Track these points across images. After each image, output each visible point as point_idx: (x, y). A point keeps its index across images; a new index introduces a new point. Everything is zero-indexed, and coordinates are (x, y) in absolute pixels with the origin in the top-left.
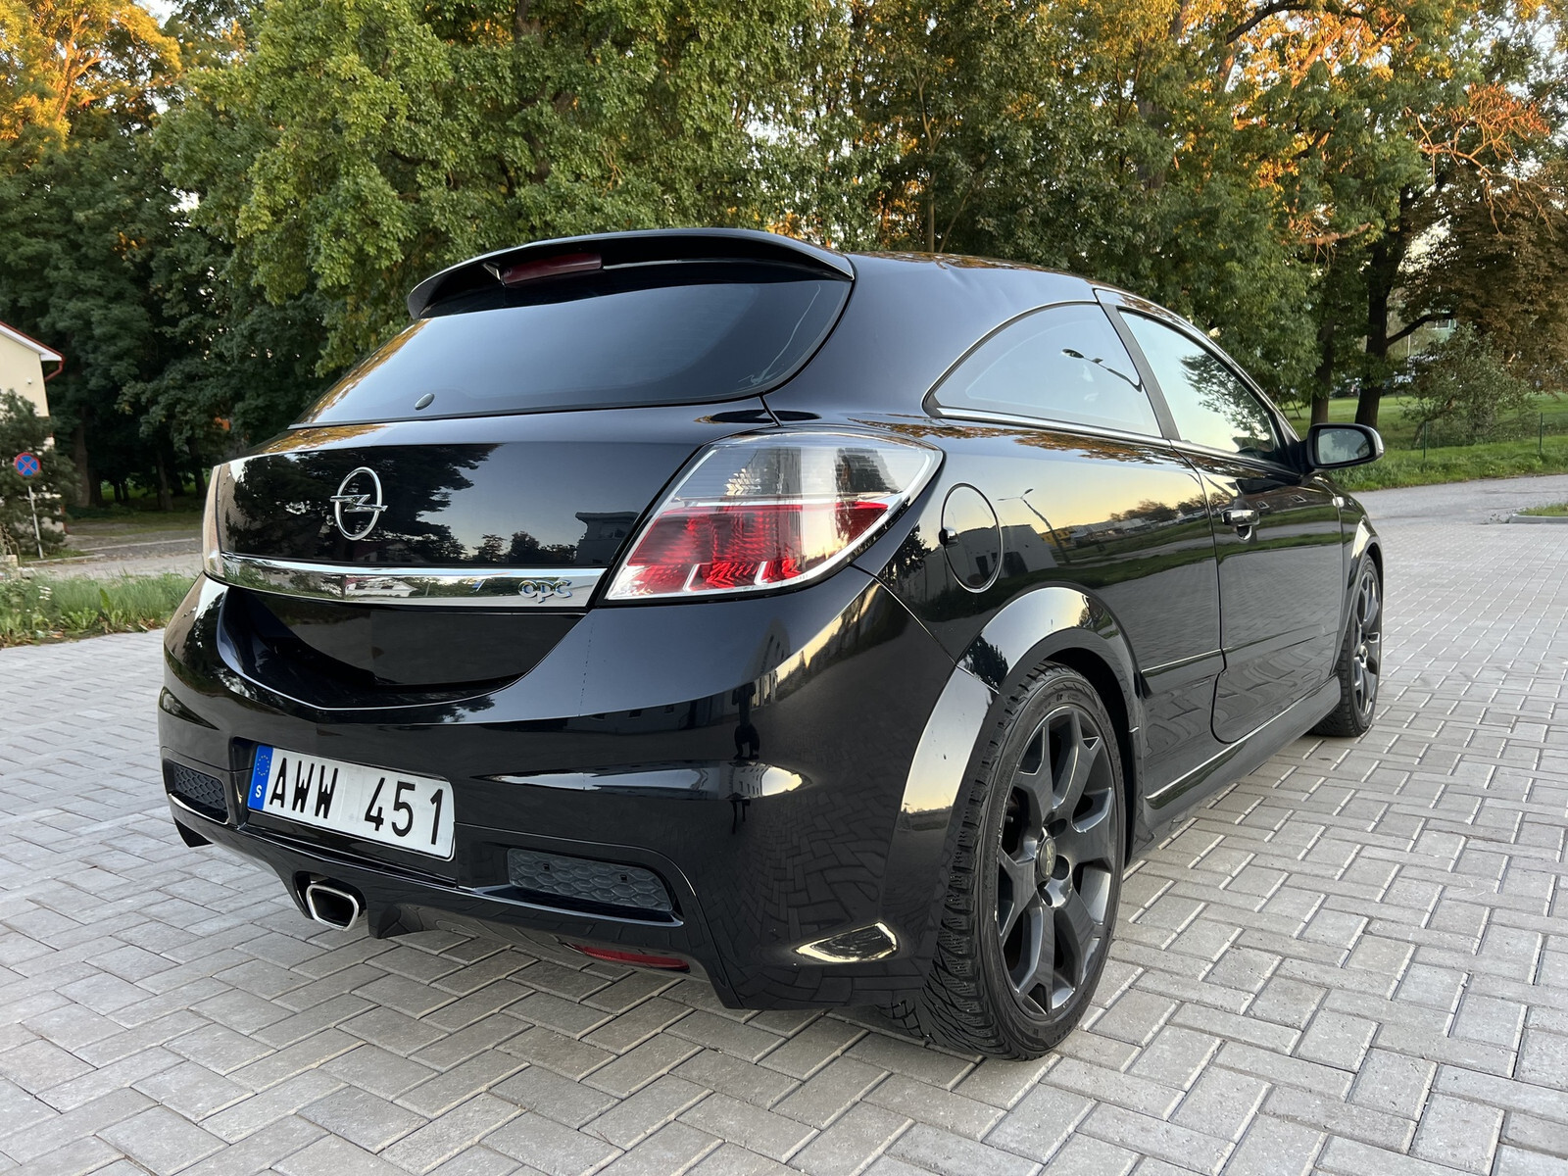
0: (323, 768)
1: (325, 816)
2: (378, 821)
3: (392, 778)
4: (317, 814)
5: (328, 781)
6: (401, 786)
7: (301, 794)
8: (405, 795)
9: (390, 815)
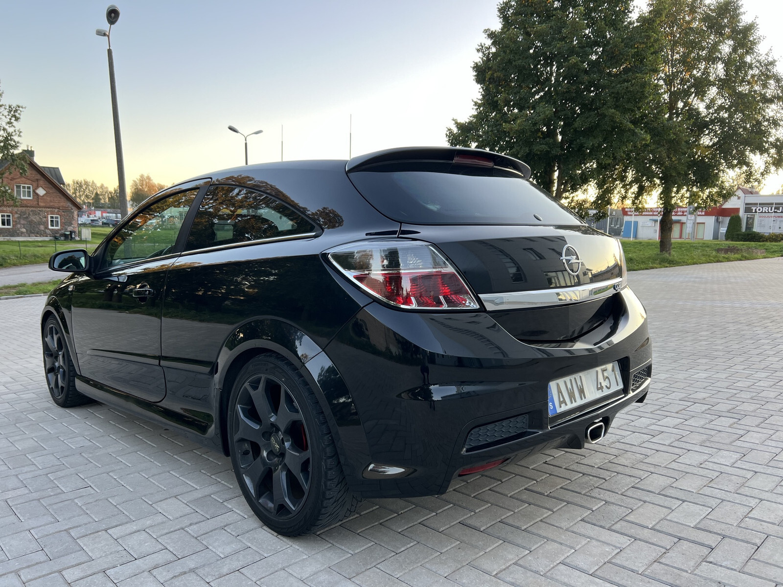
0: (575, 378)
1: (585, 398)
2: (601, 388)
3: (599, 369)
4: (582, 399)
5: (579, 383)
6: (603, 371)
7: (572, 396)
8: (606, 374)
9: (604, 384)
